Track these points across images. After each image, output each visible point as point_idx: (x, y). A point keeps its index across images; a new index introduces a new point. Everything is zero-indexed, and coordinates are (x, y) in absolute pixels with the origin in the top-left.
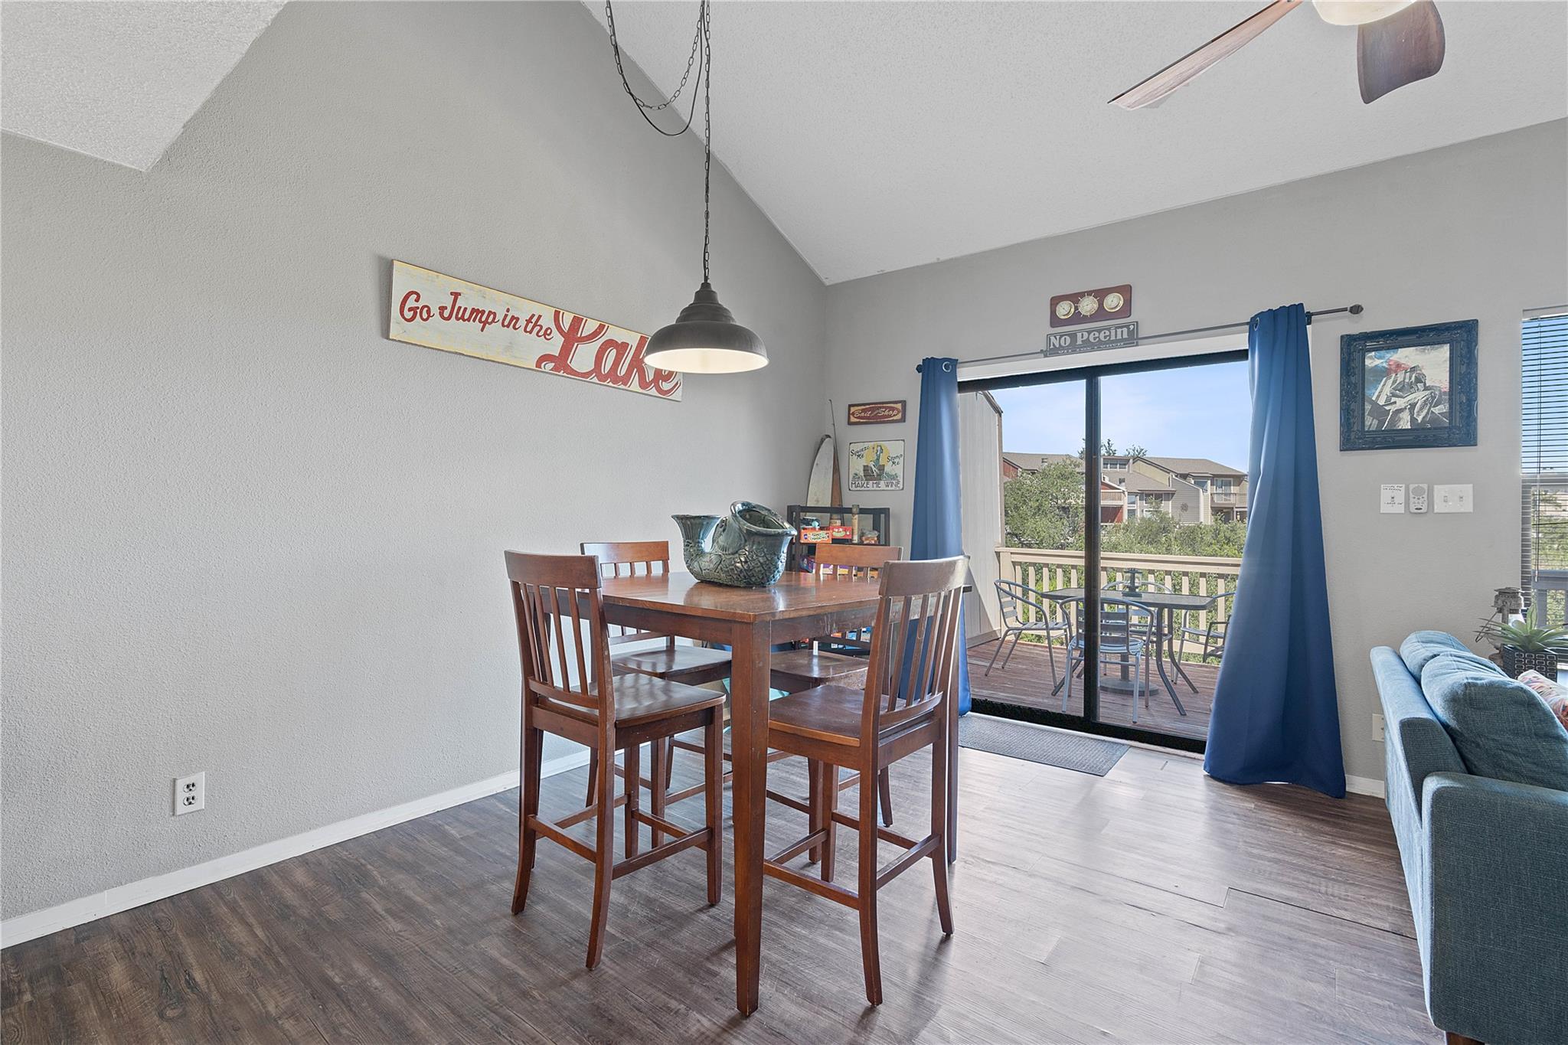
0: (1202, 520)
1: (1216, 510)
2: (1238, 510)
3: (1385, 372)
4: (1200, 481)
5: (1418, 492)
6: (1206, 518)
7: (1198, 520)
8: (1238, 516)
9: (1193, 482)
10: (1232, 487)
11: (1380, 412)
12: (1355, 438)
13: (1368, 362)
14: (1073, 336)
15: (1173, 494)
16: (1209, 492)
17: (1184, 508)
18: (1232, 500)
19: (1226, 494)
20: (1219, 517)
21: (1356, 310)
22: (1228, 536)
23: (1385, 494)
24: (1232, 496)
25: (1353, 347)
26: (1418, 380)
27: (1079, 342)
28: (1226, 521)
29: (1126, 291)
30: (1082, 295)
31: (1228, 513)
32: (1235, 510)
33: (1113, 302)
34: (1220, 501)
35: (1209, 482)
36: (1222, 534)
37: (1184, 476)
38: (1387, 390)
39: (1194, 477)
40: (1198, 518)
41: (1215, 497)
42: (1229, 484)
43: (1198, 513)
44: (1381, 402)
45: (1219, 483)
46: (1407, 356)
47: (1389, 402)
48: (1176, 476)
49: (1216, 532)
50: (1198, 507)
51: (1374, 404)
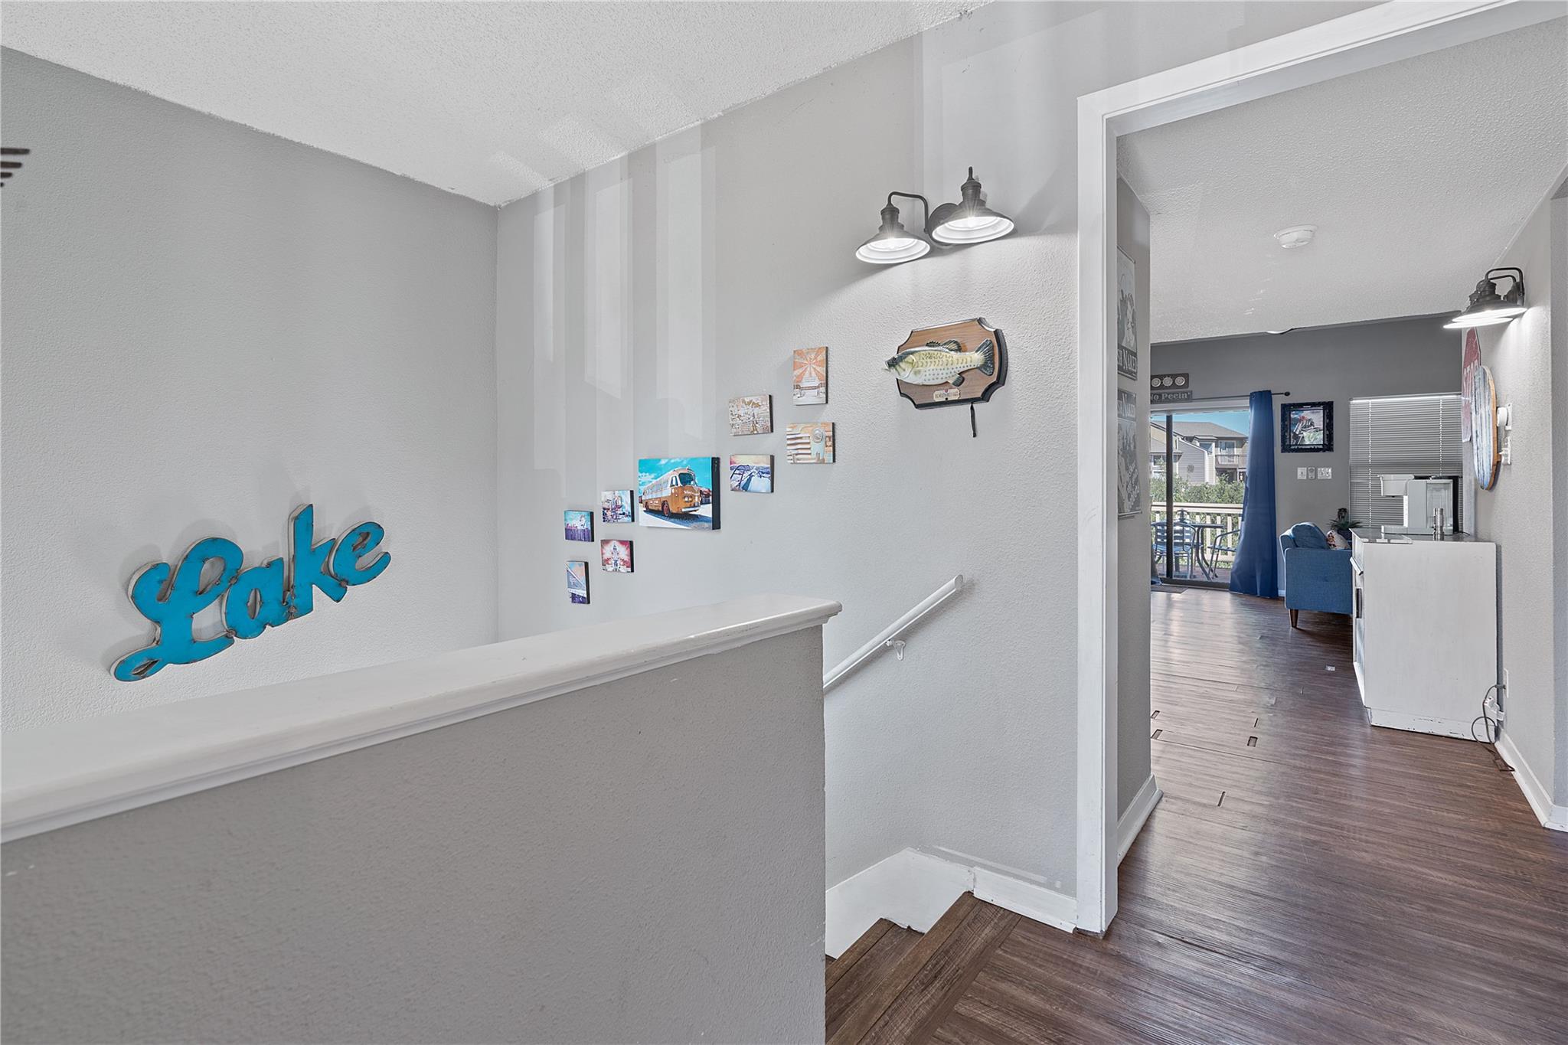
0: (1207, 480)
1: (1221, 471)
2: (1241, 470)
3: (1300, 421)
4: (1205, 444)
5: (1311, 471)
6: (1211, 478)
7: (1204, 481)
8: (1241, 477)
9: (1198, 444)
10: (1235, 449)
11: (1296, 437)
12: (1286, 448)
13: (1292, 416)
14: (1160, 395)
15: (1180, 456)
16: (1214, 454)
17: (1191, 469)
18: (1236, 461)
19: (1229, 456)
20: (1224, 478)
21: (1287, 394)
22: (1232, 495)
23: (1299, 470)
24: (1235, 457)
25: (1287, 409)
26: (1311, 425)
27: (1163, 398)
28: (1230, 481)
29: (1186, 376)
30: (1165, 376)
31: (1232, 473)
32: (1239, 470)
33: (1181, 381)
34: (1225, 462)
35: (1214, 444)
36: (1226, 493)
37: (1190, 439)
38: (1300, 428)
39: (1200, 440)
40: (1204, 479)
41: (1219, 458)
42: (1232, 446)
43: (1204, 475)
44: (1297, 433)
45: (1223, 445)
46: (1307, 414)
47: (1300, 433)
48: (1183, 439)
49: (1222, 491)
50: (1204, 469)
51: (1294, 433)
